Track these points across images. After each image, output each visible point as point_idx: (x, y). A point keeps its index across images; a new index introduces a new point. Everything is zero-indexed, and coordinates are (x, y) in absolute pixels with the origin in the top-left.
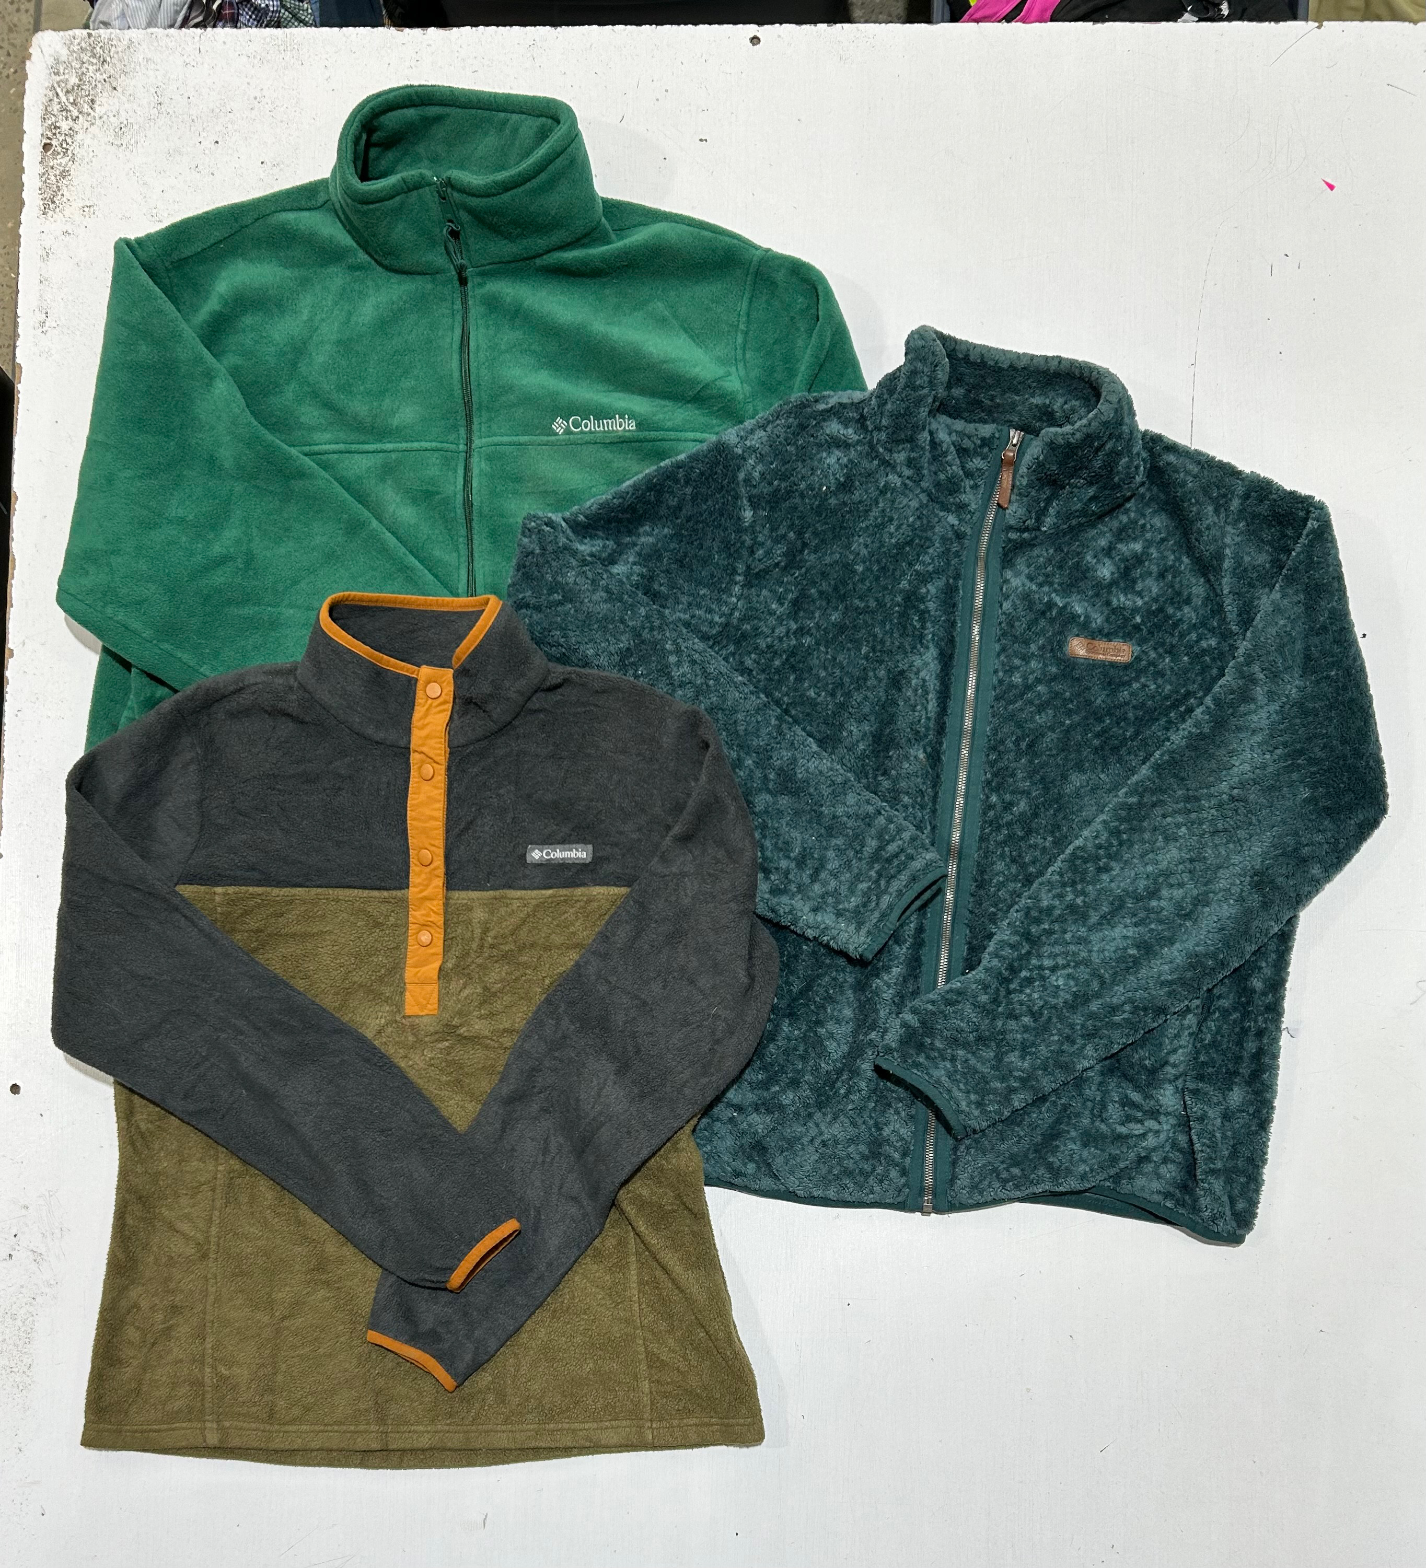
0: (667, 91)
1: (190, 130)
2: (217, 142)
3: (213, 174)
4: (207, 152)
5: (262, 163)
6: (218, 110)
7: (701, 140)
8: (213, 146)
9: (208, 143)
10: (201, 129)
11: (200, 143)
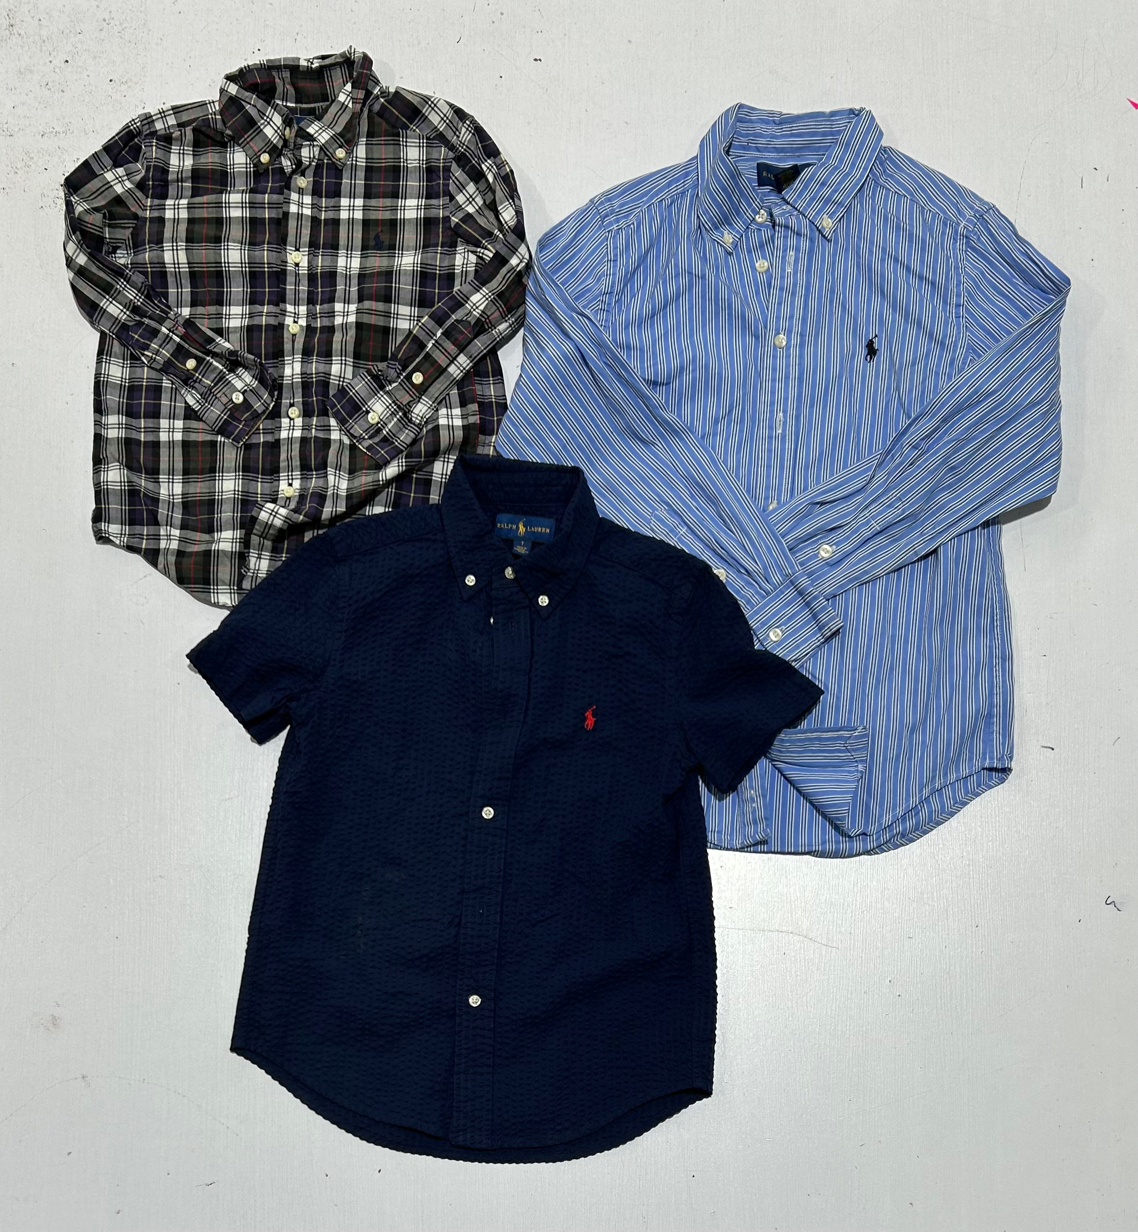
0: (502, 14)
1: (41, 50)
2: (67, 61)
3: (62, 91)
4: (57, 70)
5: (111, 81)
6: (68, 31)
7: (536, 60)
8: (63, 65)
9: (58, 62)
10: (51, 49)
11: (51, 62)
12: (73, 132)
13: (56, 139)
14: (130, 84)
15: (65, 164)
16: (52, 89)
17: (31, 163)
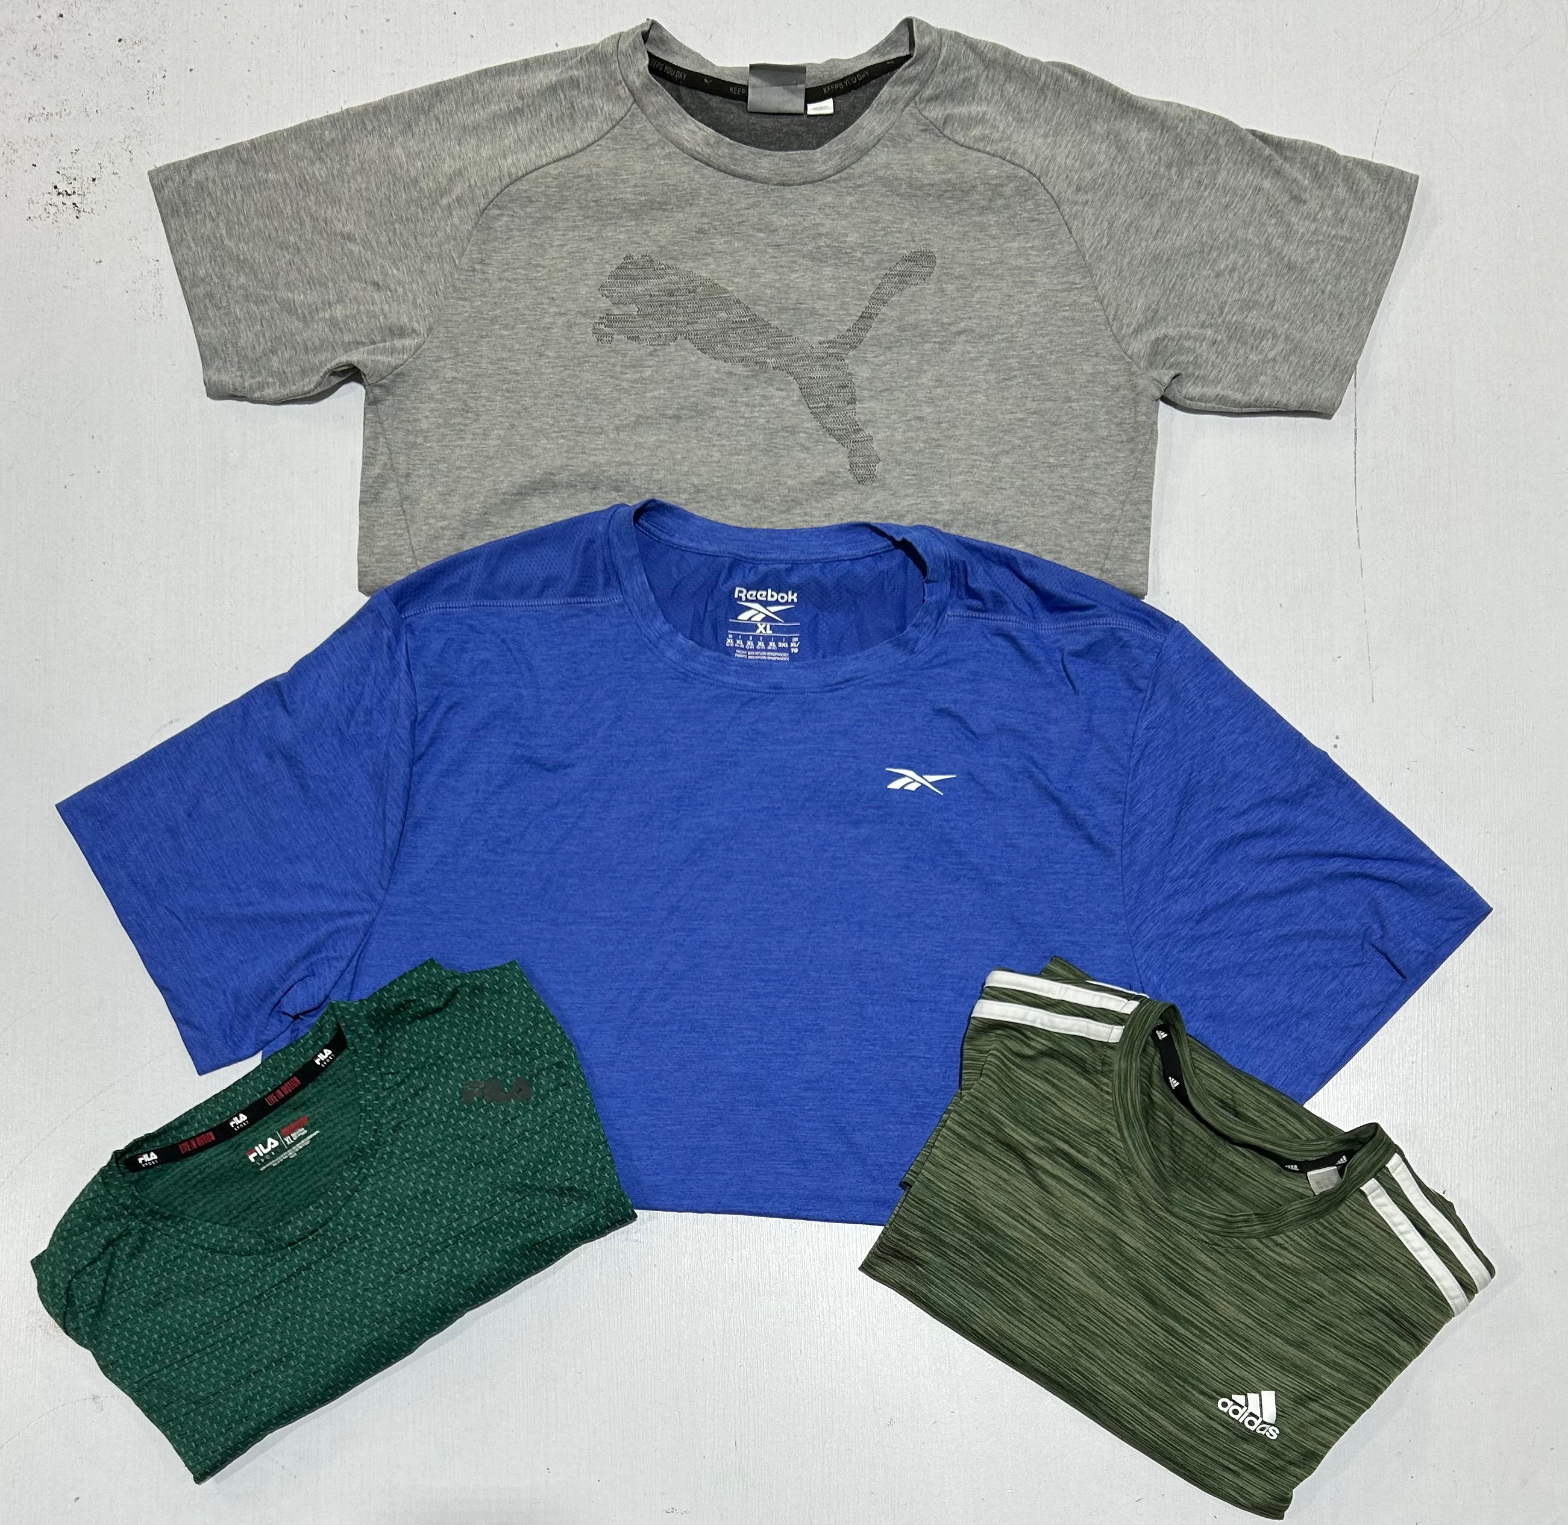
2: (61, 16)
3: (56, 57)
4: (49, 28)
5: (120, 41)
8: (57, 22)
9: (50, 16)
11: (39, 17)
12: (70, 113)
13: (48, 123)
14: (145, 43)
15: (60, 157)
16: (43, 55)
17: (13, 158)
